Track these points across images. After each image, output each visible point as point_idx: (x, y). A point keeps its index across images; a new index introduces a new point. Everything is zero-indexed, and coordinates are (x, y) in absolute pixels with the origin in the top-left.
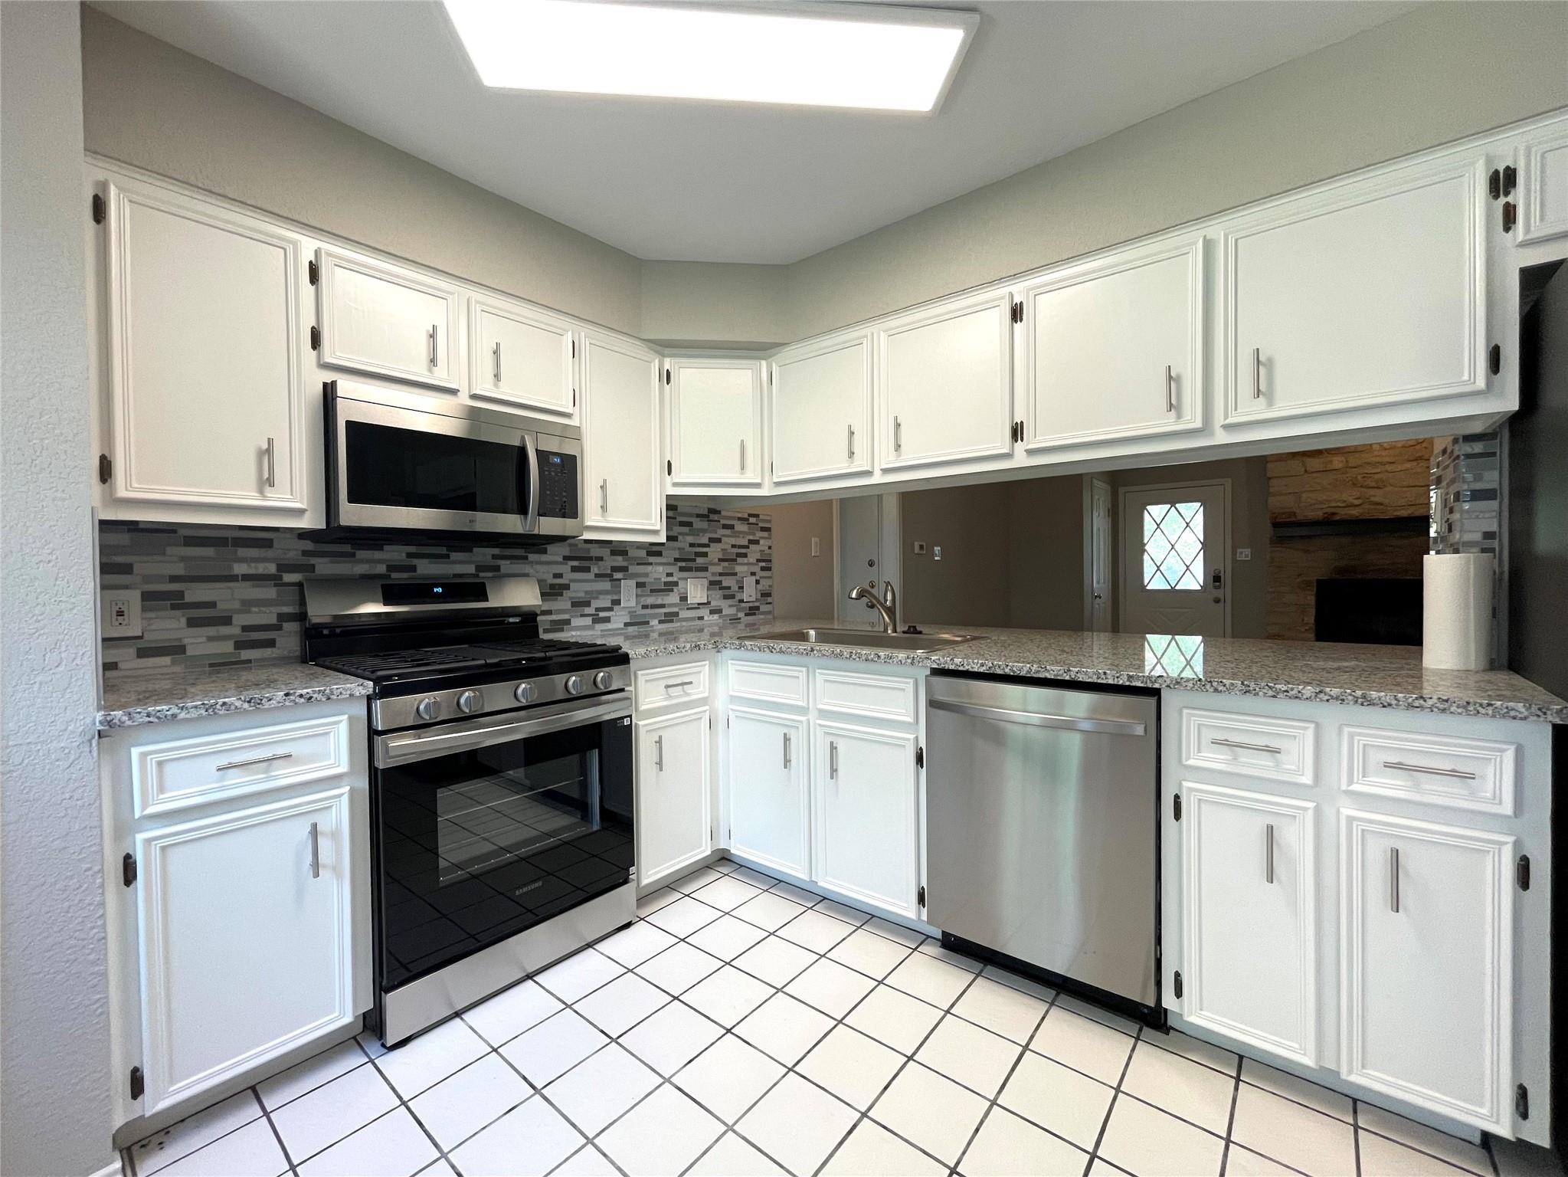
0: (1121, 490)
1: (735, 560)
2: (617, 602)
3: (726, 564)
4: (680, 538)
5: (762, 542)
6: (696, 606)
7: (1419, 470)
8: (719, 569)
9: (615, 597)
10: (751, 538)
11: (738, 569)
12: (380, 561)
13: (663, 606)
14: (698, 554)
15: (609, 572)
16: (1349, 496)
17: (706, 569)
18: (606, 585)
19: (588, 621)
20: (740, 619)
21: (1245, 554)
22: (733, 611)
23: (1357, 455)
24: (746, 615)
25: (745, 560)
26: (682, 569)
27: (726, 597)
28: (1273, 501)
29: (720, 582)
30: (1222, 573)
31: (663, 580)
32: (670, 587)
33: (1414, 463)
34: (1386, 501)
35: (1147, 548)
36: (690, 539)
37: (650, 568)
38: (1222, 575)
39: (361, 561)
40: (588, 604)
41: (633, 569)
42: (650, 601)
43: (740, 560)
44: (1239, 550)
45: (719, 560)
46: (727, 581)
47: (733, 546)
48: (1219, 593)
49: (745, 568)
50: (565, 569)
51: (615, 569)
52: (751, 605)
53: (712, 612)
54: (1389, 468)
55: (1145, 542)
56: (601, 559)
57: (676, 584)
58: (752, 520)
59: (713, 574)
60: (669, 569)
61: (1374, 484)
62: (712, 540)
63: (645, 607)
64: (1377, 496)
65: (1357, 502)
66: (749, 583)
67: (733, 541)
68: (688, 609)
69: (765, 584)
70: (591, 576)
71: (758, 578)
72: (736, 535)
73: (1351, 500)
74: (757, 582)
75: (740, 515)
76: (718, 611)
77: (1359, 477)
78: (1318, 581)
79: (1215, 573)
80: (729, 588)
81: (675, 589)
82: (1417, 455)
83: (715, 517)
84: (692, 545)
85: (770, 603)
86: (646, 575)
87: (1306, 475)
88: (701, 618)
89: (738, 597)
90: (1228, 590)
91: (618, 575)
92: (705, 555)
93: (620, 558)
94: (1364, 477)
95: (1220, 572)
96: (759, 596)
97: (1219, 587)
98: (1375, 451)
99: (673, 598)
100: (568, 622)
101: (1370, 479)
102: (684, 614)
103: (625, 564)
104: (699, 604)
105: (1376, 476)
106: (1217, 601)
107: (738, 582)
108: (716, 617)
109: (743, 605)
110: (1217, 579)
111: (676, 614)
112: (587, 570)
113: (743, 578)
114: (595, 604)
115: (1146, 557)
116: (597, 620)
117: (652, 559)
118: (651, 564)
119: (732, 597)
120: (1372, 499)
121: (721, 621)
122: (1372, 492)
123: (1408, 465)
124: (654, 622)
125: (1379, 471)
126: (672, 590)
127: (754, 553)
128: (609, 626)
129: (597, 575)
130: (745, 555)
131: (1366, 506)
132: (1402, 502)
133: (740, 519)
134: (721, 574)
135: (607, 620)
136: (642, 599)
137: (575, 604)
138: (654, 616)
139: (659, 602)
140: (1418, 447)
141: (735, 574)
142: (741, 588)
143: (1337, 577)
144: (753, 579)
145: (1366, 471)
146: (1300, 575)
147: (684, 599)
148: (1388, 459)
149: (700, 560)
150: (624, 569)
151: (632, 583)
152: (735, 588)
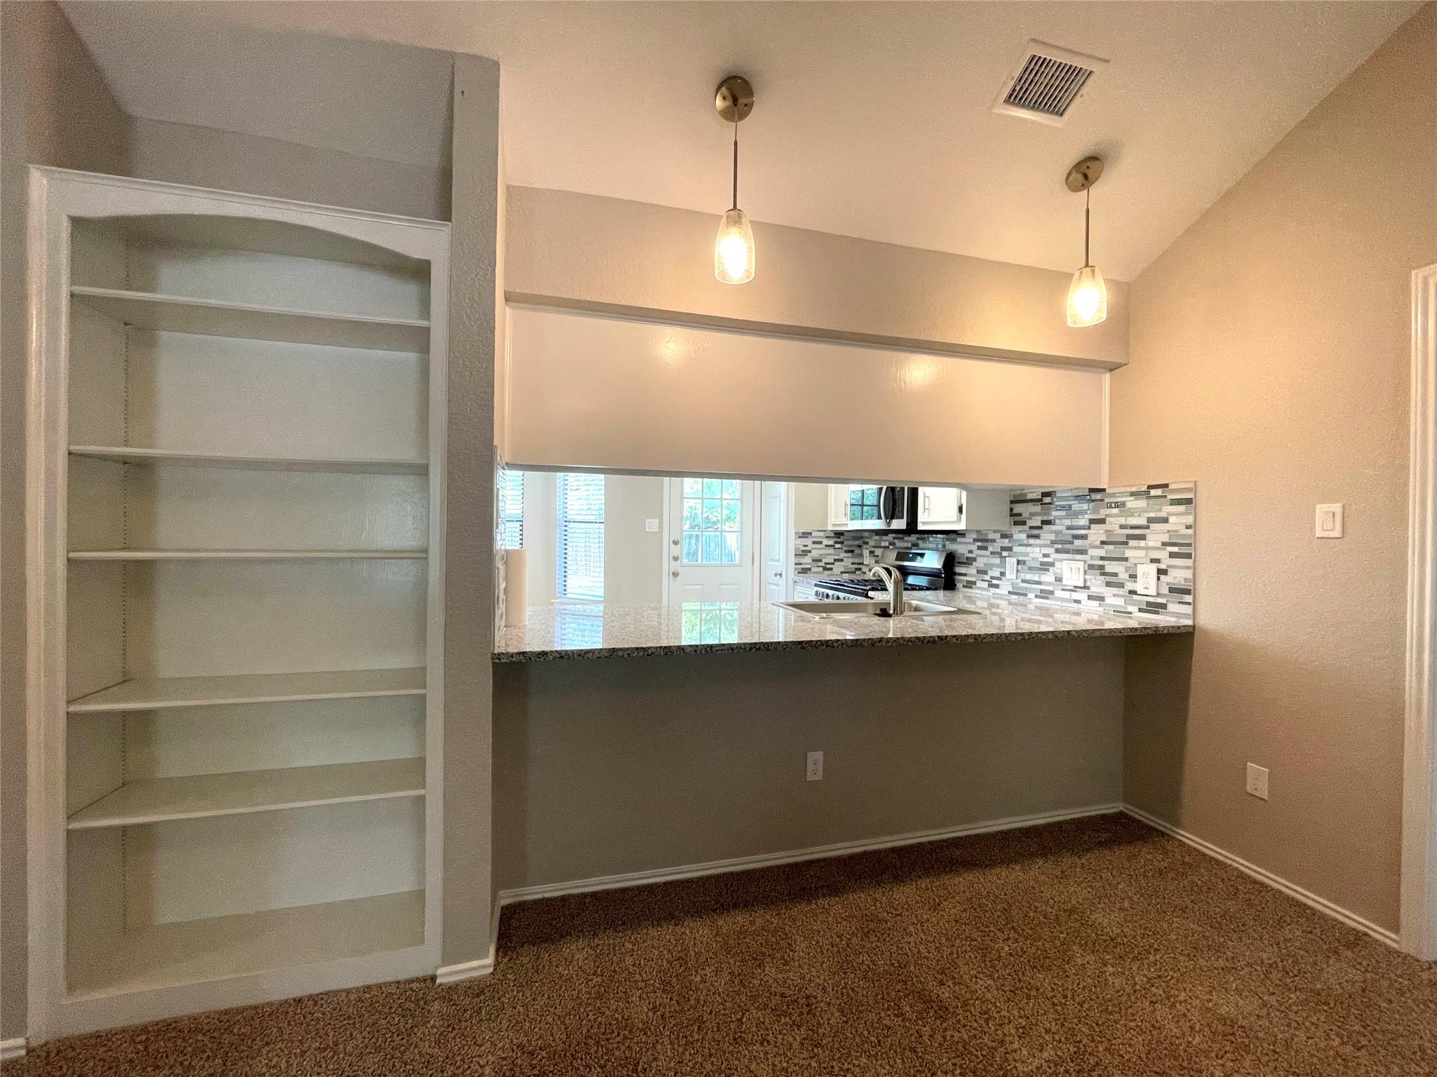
1: (1126, 543)
2: (1003, 574)
3: (1111, 547)
4: (1057, 521)
5: (1172, 519)
6: (1073, 588)
8: (1101, 552)
9: (1003, 570)
10: (1152, 515)
11: (1129, 553)
12: (908, 541)
13: (1039, 583)
14: (1076, 537)
15: (999, 550)
17: (1082, 552)
18: (997, 561)
19: (985, 585)
20: (1131, 613)
22: (1120, 602)
24: (1140, 610)
25: (1142, 543)
26: (1057, 551)
27: (1108, 584)
29: (1102, 567)
31: (1040, 560)
32: (1045, 567)
36: (1068, 522)
37: (1029, 549)
39: (906, 541)
40: (985, 573)
41: (1016, 549)
42: (1028, 577)
43: (1132, 543)
45: (1103, 543)
46: (1111, 567)
47: (1122, 527)
49: (1142, 553)
50: (974, 547)
51: (1003, 549)
52: (1151, 600)
53: (1090, 598)
56: (994, 541)
57: (1052, 564)
58: (1153, 492)
59: (1092, 558)
60: (1045, 550)
62: (1092, 521)
63: (1023, 581)
66: (1147, 573)
67: (1122, 521)
68: (1062, 590)
69: (1179, 575)
70: (987, 553)
71: (1163, 566)
72: (1131, 513)
74: (1161, 572)
75: (1134, 489)
76: (1101, 599)
80: (1115, 575)
81: (1051, 569)
83: (1098, 496)
84: (1069, 528)
85: (1189, 604)
86: (1027, 554)
88: (1078, 602)
89: (1130, 586)
91: (1005, 554)
92: (1084, 537)
93: (1007, 540)
96: (1165, 591)
99: (1048, 577)
100: (974, 583)
102: (1058, 593)
103: (1010, 545)
104: (1075, 587)
107: (1127, 569)
108: (1096, 603)
109: (1135, 597)
111: (1052, 593)
112: (986, 548)
113: (1135, 565)
114: (991, 573)
116: (991, 586)
117: (1032, 541)
118: (1030, 545)
119: (1121, 585)
121: (1101, 609)
124: (1031, 595)
126: (1048, 570)
127: (1156, 536)
128: (997, 591)
129: (992, 553)
130: (1143, 537)
133: (1132, 494)
134: (1102, 558)
135: (997, 586)
136: (1023, 575)
137: (979, 572)
138: (1031, 590)
139: (1036, 578)
141: (1126, 559)
142: (1133, 577)
144: (1154, 567)
147: (1058, 579)
149: (1078, 543)
150: (1010, 549)
151: (1014, 560)
152: (1123, 576)
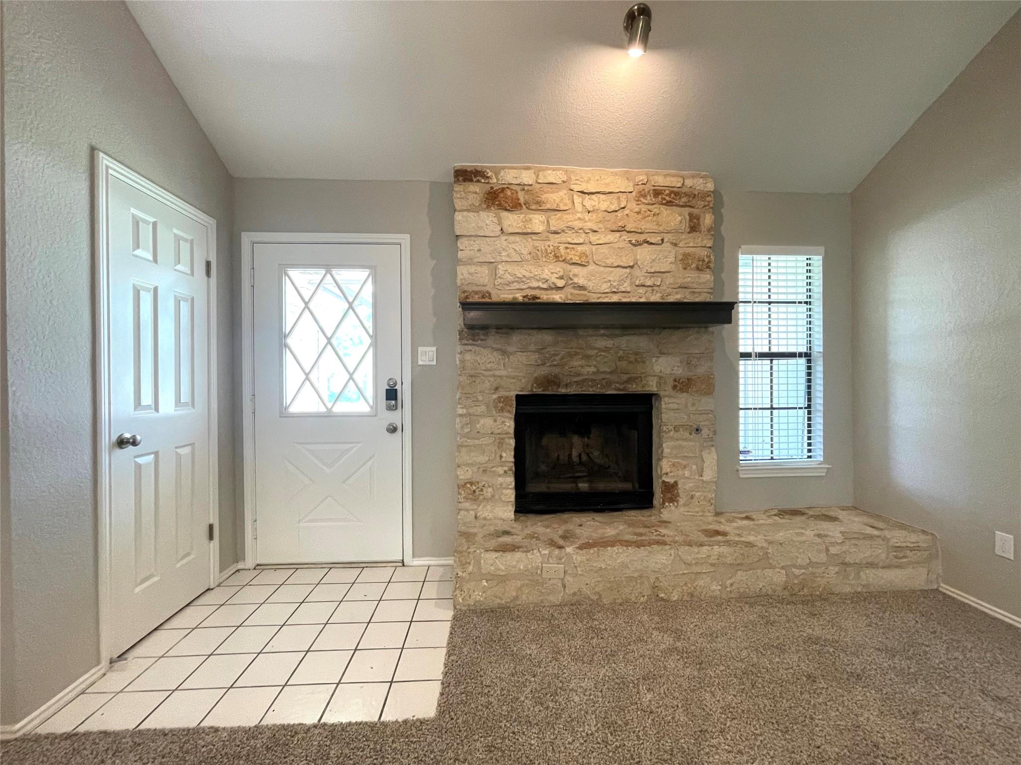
0: (246, 238)
7: (621, 245)
16: (551, 272)
21: (428, 355)
23: (559, 214)
28: (463, 272)
30: (399, 383)
33: (618, 234)
34: (590, 285)
35: (290, 341)
38: (398, 387)
44: (420, 349)
48: (394, 418)
54: (593, 238)
55: (287, 328)
61: (576, 259)
64: (581, 276)
65: (560, 283)
73: (553, 279)
77: (562, 247)
78: (518, 397)
79: (389, 385)
82: (620, 224)
87: (503, 238)
90: (404, 416)
94: (567, 248)
95: (395, 384)
97: (395, 408)
98: (578, 212)
101: (573, 252)
105: (580, 248)
106: (393, 430)
110: (392, 394)
115: (288, 358)
120: (576, 280)
122: (576, 270)
123: (611, 237)
125: (581, 241)
131: (569, 290)
132: (605, 287)
140: (619, 214)
143: (539, 391)
145: (569, 240)
146: (497, 389)
148: (590, 225)
